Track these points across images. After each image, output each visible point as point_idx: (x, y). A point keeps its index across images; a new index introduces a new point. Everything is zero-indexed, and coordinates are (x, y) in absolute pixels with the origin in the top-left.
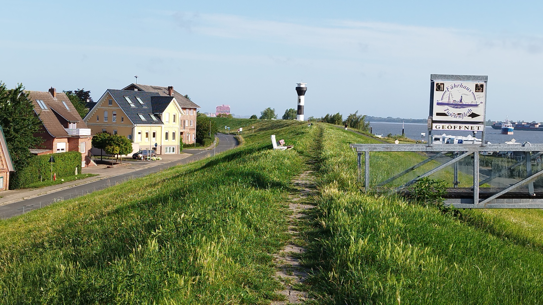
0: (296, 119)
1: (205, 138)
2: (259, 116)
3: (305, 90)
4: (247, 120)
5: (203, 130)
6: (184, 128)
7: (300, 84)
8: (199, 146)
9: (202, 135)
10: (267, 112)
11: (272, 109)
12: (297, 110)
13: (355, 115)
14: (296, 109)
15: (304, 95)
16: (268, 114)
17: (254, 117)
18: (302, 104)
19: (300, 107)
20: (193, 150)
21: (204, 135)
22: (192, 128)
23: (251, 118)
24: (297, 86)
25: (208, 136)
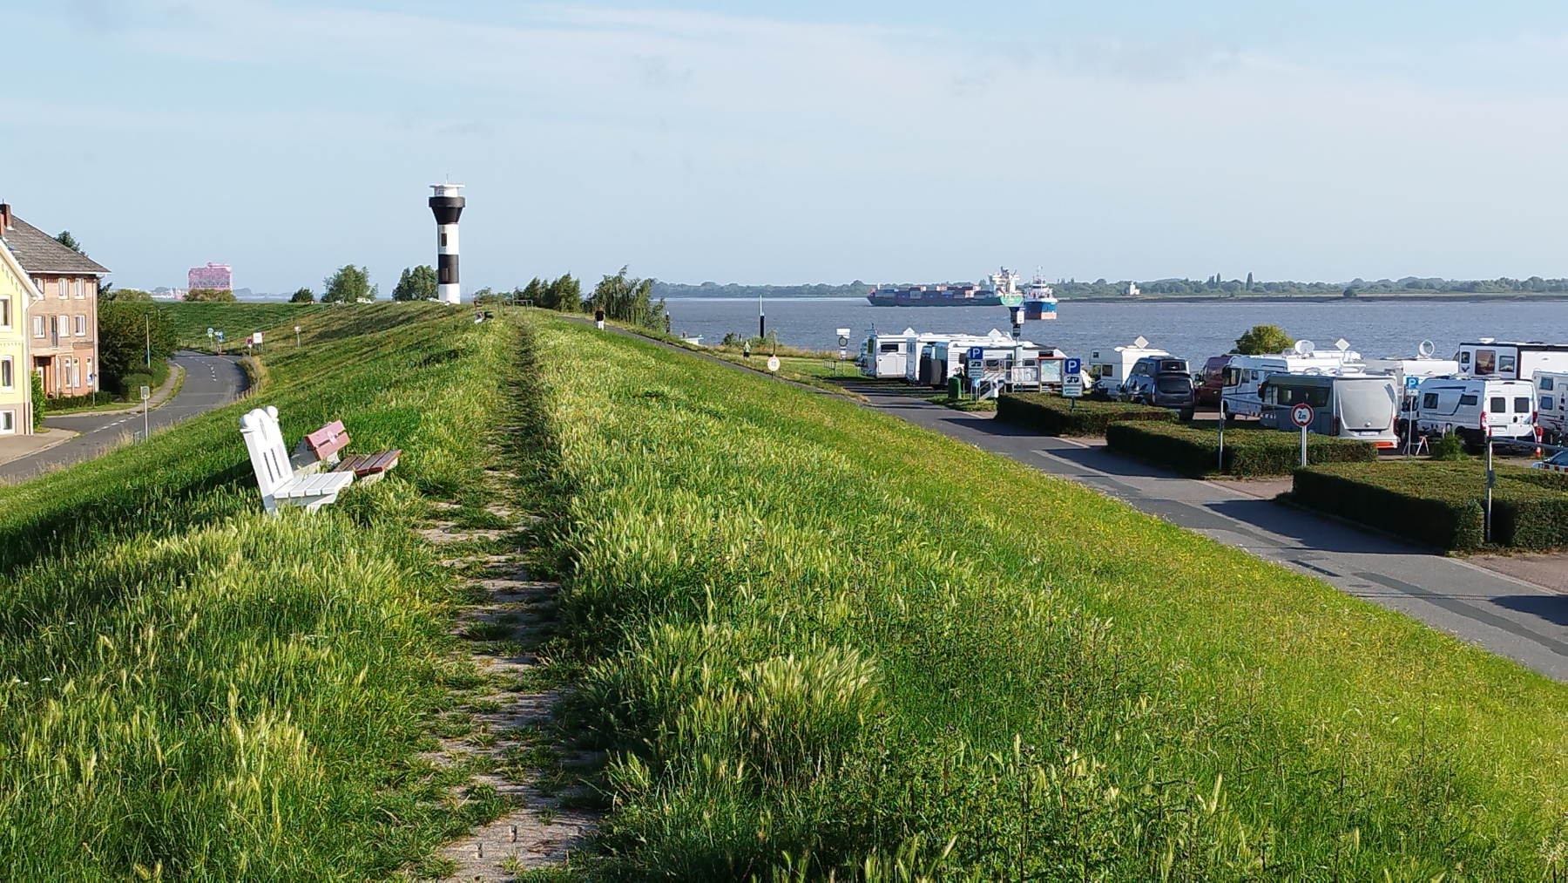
0: (437, 298)
1: (132, 372)
2: (319, 291)
3: (458, 205)
4: (280, 306)
5: (124, 346)
6: (55, 342)
7: (442, 188)
8: (108, 402)
9: (120, 361)
10: (343, 278)
11: (358, 269)
12: (437, 268)
13: (619, 279)
14: (435, 268)
15: (457, 221)
16: (348, 284)
17: (303, 296)
18: (451, 249)
19: (445, 261)
20: (85, 415)
21: (127, 362)
22: (82, 340)
23: (294, 300)
24: (433, 196)
25: (142, 365)
